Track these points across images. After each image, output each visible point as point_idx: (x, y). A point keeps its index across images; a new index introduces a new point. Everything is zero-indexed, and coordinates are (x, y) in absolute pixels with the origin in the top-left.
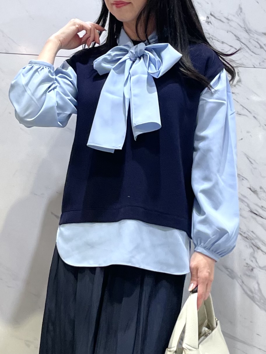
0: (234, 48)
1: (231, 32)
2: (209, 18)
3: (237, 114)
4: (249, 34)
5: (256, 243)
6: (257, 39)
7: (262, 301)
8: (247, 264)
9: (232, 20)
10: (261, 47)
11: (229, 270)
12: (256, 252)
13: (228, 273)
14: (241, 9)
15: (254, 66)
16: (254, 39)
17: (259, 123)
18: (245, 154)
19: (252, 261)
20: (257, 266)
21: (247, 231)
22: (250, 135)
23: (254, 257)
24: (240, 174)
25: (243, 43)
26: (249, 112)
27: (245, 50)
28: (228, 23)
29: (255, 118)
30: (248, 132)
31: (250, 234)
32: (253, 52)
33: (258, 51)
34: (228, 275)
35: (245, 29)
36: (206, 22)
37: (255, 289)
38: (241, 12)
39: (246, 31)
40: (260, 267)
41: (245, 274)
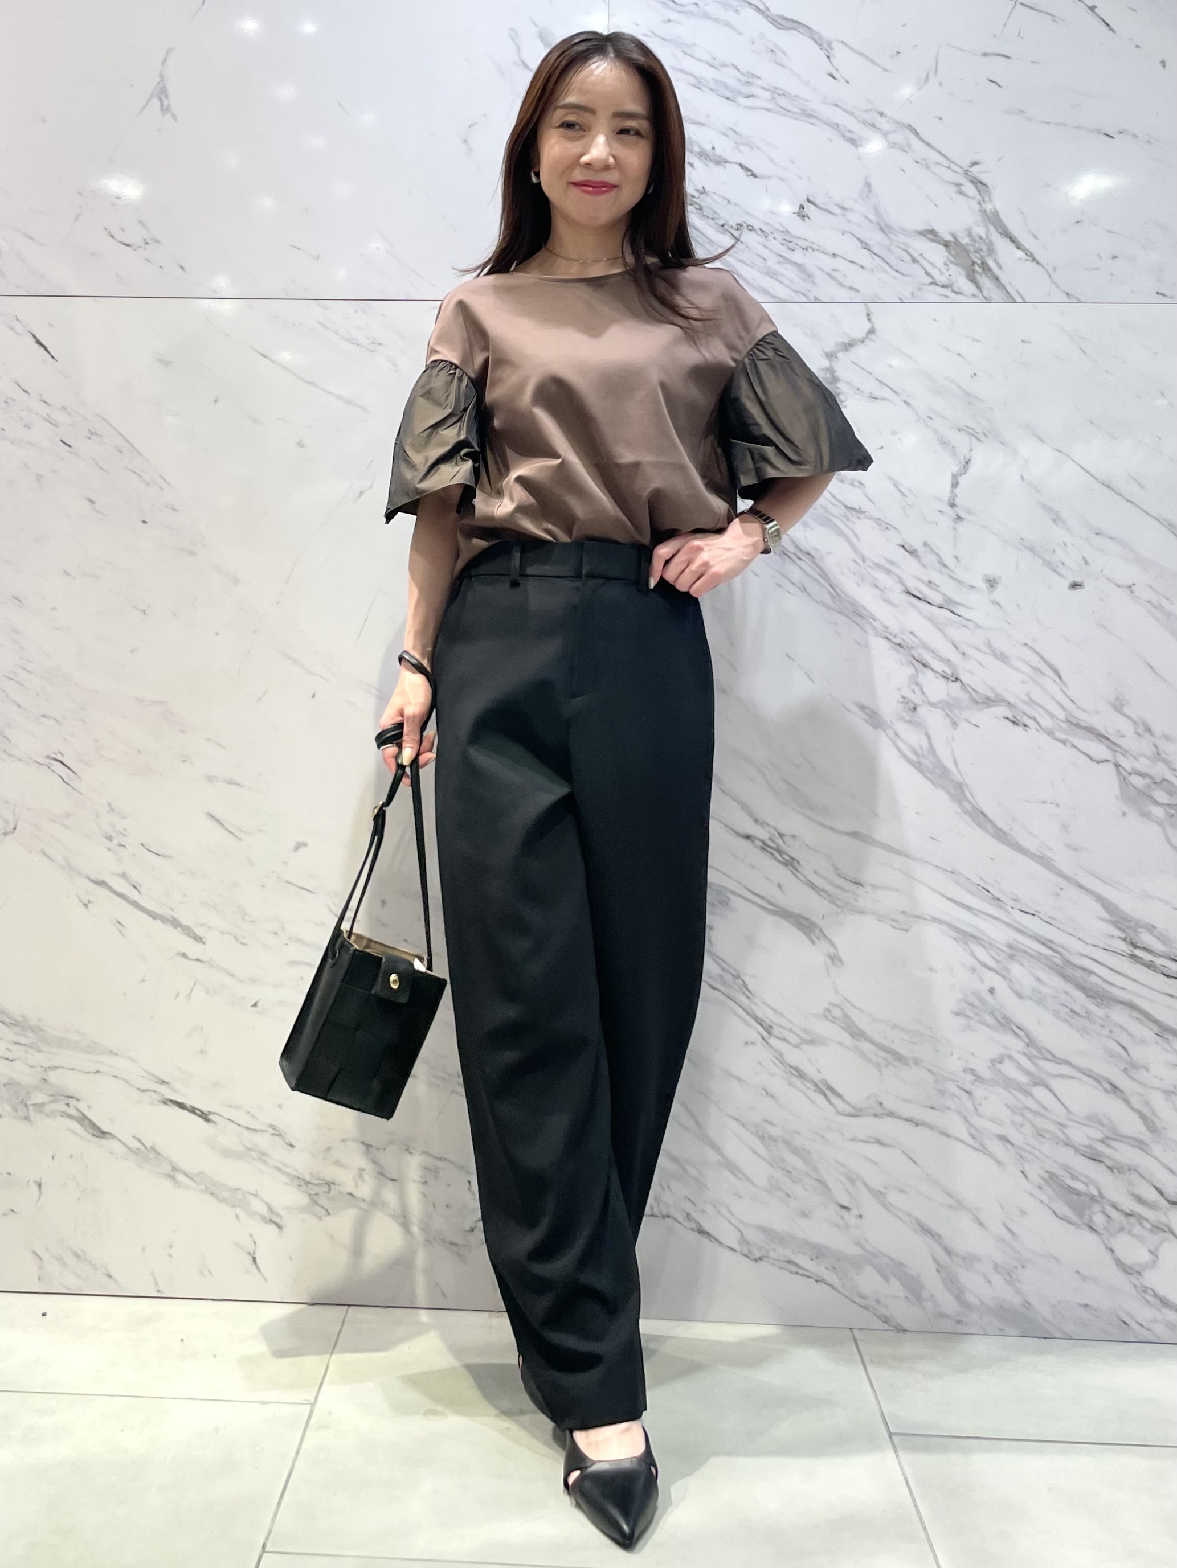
0: (859, 265)
1: (849, 232)
2: (804, 208)
3: (871, 397)
4: (886, 234)
5: (919, 654)
6: (904, 243)
7: (938, 772)
8: (904, 697)
9: (851, 210)
10: (914, 261)
11: (868, 711)
12: (920, 675)
13: (865, 716)
14: (868, 185)
15: (900, 299)
16: (900, 245)
17: (917, 414)
18: (891, 478)
19: (914, 692)
20: (923, 701)
21: (902, 633)
22: (899, 439)
23: (917, 684)
24: (881, 518)
25: (875, 254)
26: (895, 392)
27: (882, 267)
28: (844, 215)
29: (908, 403)
30: (894, 433)
31: (908, 637)
32: (897, 271)
33: (908, 268)
34: (865, 720)
35: (878, 226)
36: (798, 216)
37: (922, 749)
38: (870, 191)
39: (882, 229)
40: (932, 704)
41: (902, 719)
